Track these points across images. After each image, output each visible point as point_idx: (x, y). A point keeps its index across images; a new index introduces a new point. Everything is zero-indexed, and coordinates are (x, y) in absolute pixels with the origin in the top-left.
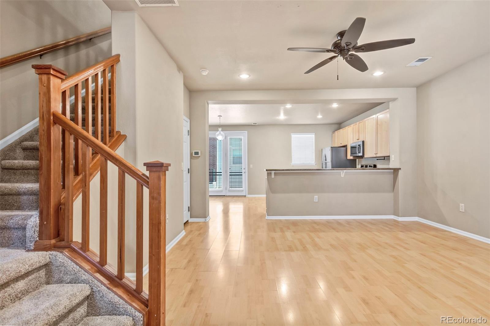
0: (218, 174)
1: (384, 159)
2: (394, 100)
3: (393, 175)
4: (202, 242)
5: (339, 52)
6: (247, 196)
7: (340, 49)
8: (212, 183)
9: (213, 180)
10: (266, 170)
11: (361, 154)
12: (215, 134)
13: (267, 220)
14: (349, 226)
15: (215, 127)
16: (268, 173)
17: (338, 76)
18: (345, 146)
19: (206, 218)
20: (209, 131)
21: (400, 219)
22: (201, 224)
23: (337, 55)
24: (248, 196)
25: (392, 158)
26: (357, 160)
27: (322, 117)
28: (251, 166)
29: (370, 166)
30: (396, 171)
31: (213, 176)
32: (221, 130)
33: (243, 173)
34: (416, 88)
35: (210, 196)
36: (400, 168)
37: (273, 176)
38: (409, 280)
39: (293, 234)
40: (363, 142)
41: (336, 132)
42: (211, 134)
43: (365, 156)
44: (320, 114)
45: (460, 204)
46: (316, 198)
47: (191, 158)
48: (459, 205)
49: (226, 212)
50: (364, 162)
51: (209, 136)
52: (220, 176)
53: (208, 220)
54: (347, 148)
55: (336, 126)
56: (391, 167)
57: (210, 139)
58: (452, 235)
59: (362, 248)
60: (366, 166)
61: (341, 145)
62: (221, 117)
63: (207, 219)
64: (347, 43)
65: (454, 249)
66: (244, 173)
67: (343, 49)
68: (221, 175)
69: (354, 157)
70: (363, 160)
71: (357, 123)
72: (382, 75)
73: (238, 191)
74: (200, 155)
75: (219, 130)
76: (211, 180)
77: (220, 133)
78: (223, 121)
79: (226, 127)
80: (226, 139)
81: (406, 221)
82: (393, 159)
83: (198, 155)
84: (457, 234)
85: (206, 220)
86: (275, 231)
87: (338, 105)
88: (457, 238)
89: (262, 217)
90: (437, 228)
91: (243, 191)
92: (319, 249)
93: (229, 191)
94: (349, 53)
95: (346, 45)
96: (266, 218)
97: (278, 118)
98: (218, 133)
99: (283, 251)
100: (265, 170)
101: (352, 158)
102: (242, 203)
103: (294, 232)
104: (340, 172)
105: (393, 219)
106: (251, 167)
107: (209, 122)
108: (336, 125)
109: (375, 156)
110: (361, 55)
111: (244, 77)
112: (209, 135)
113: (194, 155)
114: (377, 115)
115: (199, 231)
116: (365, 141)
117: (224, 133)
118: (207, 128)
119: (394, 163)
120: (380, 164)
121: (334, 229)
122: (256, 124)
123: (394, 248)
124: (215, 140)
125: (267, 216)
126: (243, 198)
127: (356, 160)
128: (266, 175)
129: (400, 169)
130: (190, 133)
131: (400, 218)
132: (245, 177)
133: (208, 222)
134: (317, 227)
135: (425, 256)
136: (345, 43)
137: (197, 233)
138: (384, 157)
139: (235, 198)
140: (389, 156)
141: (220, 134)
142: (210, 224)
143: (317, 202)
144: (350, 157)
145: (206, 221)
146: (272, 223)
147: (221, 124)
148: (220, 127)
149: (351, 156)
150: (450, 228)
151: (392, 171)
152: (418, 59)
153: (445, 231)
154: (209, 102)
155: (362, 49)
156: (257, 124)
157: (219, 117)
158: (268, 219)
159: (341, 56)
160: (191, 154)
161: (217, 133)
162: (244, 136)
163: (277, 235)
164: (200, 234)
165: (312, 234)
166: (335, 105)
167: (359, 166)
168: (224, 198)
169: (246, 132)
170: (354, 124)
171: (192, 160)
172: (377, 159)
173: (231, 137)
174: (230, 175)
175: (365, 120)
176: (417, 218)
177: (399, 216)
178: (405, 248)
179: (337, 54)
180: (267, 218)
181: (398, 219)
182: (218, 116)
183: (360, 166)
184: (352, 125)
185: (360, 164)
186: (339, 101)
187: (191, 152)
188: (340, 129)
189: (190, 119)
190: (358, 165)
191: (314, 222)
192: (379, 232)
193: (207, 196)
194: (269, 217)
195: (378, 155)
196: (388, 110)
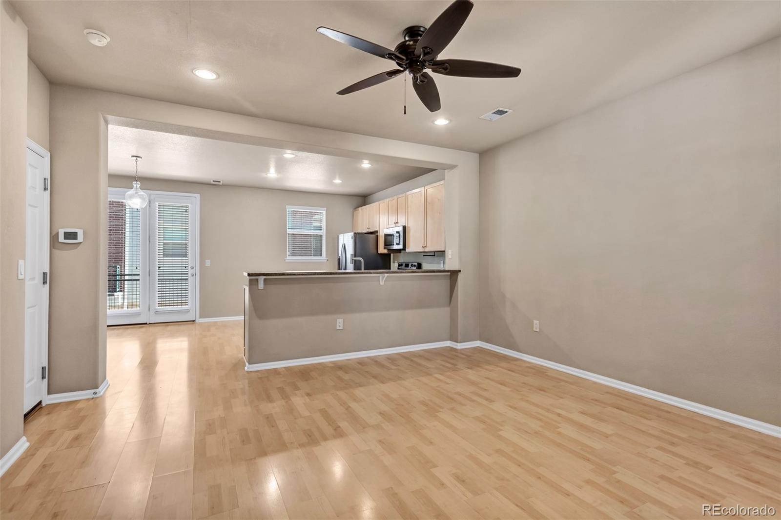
0: (127, 278)
1: (434, 255)
2: (452, 167)
3: (449, 281)
4: (84, 462)
5: (407, 64)
6: (196, 321)
7: (410, 57)
8: (114, 295)
9: (116, 289)
10: (249, 275)
11: (400, 247)
12: (124, 195)
13: (248, 372)
14: (395, 368)
15: (124, 180)
16: (250, 280)
17: (405, 107)
18: (375, 233)
19: (97, 388)
20: (109, 186)
21: (459, 346)
22: (79, 406)
23: (402, 69)
24: (199, 320)
25: (449, 254)
26: (392, 254)
27: (341, 182)
28: (208, 263)
29: (412, 265)
30: (454, 274)
31: (115, 282)
32: (139, 186)
33: (189, 275)
34: (478, 155)
35: (108, 326)
36: (459, 269)
37: (261, 285)
38: (520, 466)
39: (307, 399)
40: (404, 228)
41: (360, 208)
42: (113, 194)
43: (407, 249)
44: (337, 177)
45: (535, 321)
46: (340, 323)
47: (54, 247)
48: (533, 322)
49: (148, 365)
50: (402, 258)
51: (109, 200)
52: (134, 282)
53: (101, 393)
54: (377, 236)
55: (360, 200)
56: (447, 268)
57: (111, 203)
58: (529, 365)
59: (432, 411)
60: (407, 265)
61: (368, 231)
62: (138, 159)
63: (101, 390)
64: (426, 48)
65: (540, 390)
66: (193, 275)
67: (414, 59)
68: (139, 280)
69: (389, 250)
70: (401, 255)
71: (395, 197)
72: (446, 124)
73: (179, 312)
74: (80, 238)
75: (135, 185)
76: (112, 290)
77: (137, 193)
78: (144, 168)
79: (150, 182)
80: (150, 206)
81: (468, 348)
82: (450, 257)
83: (76, 239)
84: (532, 363)
85: (95, 393)
86: (270, 399)
87: (370, 165)
88: (534, 369)
89: (238, 365)
90: (506, 355)
91: (188, 311)
92: (364, 428)
93: (157, 312)
94: (424, 71)
95: (424, 51)
96: (246, 368)
97: (264, 175)
98: (131, 192)
99: (297, 448)
100: (246, 274)
101: (385, 251)
102: (186, 339)
103: (308, 395)
104: (379, 277)
105: (449, 347)
106: (206, 265)
107: (109, 168)
108: (359, 197)
109: (422, 250)
110: (439, 79)
111: (205, 75)
112: (109, 196)
113: (61, 239)
114: (426, 188)
115: (76, 427)
116: (407, 226)
117: (146, 193)
118: (103, 180)
119: (451, 262)
120: (427, 263)
121: (375, 377)
122: (220, 182)
123: (473, 401)
124: (121, 206)
125: (247, 364)
126: (190, 326)
127: (390, 255)
128: (247, 282)
129: (460, 271)
130: (51, 185)
131: (459, 344)
132: (193, 286)
133: (103, 397)
134: (346, 377)
135: (515, 408)
136: (423, 48)
137: (69, 435)
138: (434, 252)
139: (170, 328)
140: (444, 251)
141: (136, 195)
142: (109, 403)
143: (342, 330)
144: (382, 250)
145: (96, 396)
146: (260, 378)
147: (140, 174)
148: (136, 181)
149: (384, 249)
150: (521, 354)
151: (449, 274)
152: (497, 110)
153: (517, 360)
154: (110, 117)
155: (443, 68)
156: (221, 184)
157: (135, 158)
158: (251, 370)
159: (411, 72)
160: (54, 238)
161: (127, 193)
162: (191, 204)
163: (276, 407)
164: (77, 438)
165: (342, 394)
166: (366, 165)
167: (394, 266)
168: (144, 329)
169: (198, 196)
170: (390, 199)
171: (56, 252)
172: (424, 256)
173: (162, 203)
174: (159, 279)
175: (408, 193)
176: (479, 342)
177: (457, 342)
178: (487, 399)
179: (402, 67)
180: (248, 367)
181: (457, 346)
182: (133, 156)
183: (396, 265)
184: (386, 201)
185: (396, 261)
186: (374, 158)
187: (54, 233)
188: (365, 205)
189: (50, 151)
190: (394, 262)
191: (339, 367)
192: (441, 374)
193: (102, 327)
194: (251, 366)
195: (426, 250)
196: (443, 181)
